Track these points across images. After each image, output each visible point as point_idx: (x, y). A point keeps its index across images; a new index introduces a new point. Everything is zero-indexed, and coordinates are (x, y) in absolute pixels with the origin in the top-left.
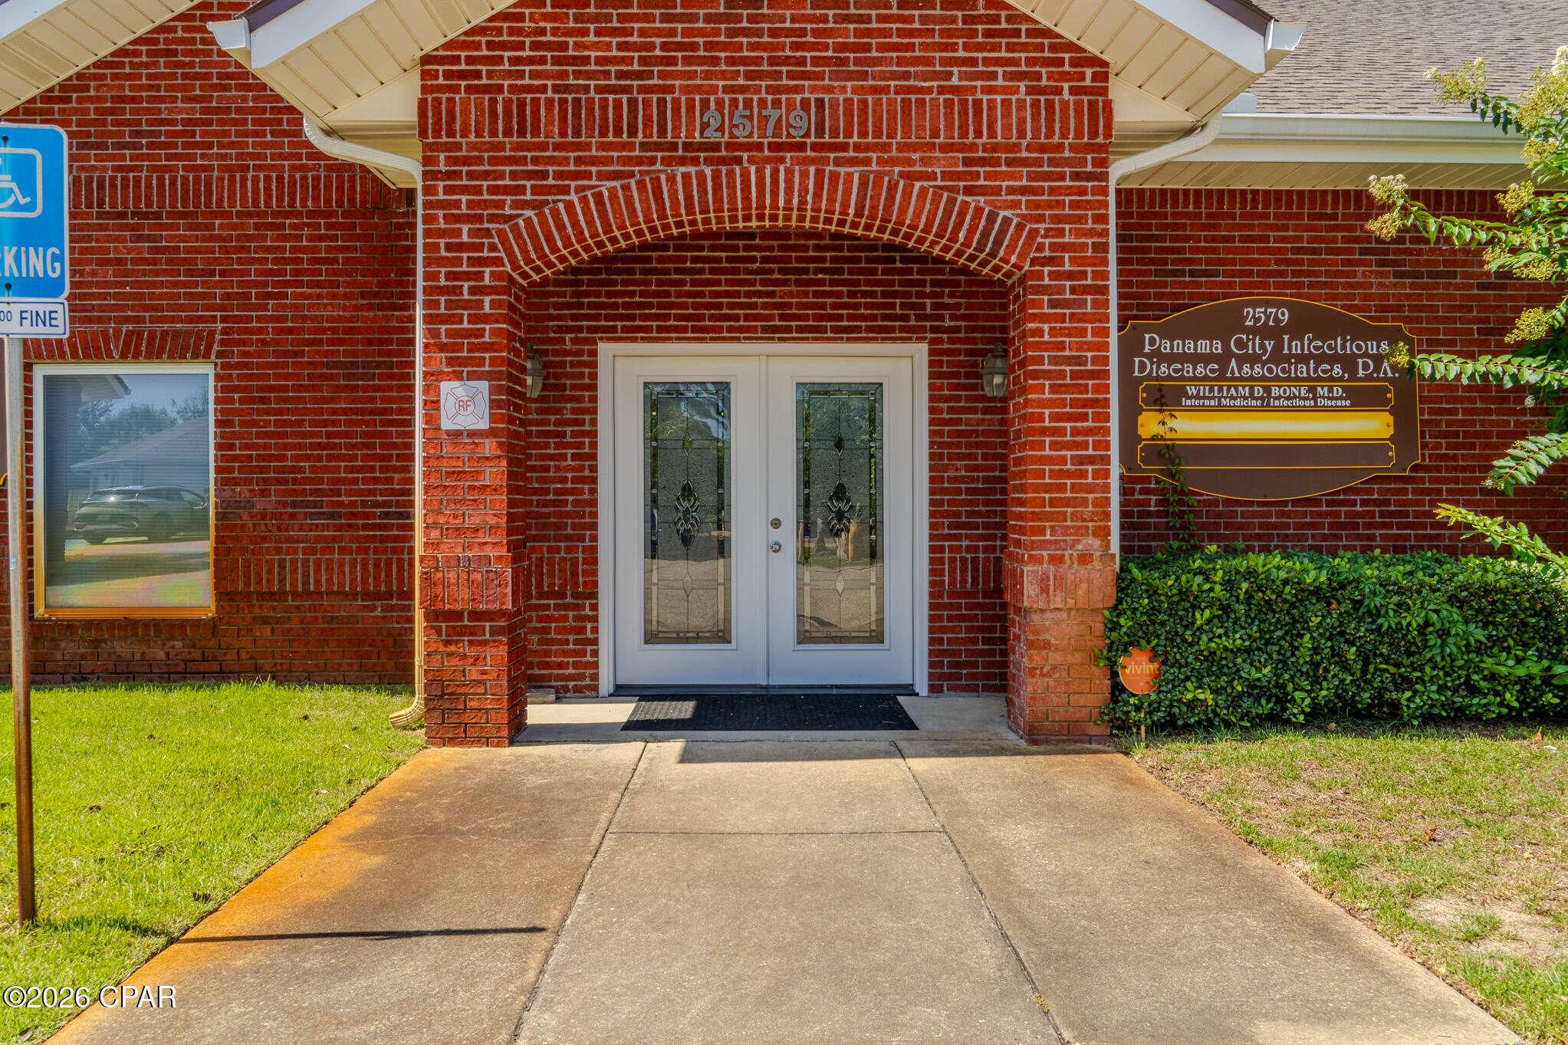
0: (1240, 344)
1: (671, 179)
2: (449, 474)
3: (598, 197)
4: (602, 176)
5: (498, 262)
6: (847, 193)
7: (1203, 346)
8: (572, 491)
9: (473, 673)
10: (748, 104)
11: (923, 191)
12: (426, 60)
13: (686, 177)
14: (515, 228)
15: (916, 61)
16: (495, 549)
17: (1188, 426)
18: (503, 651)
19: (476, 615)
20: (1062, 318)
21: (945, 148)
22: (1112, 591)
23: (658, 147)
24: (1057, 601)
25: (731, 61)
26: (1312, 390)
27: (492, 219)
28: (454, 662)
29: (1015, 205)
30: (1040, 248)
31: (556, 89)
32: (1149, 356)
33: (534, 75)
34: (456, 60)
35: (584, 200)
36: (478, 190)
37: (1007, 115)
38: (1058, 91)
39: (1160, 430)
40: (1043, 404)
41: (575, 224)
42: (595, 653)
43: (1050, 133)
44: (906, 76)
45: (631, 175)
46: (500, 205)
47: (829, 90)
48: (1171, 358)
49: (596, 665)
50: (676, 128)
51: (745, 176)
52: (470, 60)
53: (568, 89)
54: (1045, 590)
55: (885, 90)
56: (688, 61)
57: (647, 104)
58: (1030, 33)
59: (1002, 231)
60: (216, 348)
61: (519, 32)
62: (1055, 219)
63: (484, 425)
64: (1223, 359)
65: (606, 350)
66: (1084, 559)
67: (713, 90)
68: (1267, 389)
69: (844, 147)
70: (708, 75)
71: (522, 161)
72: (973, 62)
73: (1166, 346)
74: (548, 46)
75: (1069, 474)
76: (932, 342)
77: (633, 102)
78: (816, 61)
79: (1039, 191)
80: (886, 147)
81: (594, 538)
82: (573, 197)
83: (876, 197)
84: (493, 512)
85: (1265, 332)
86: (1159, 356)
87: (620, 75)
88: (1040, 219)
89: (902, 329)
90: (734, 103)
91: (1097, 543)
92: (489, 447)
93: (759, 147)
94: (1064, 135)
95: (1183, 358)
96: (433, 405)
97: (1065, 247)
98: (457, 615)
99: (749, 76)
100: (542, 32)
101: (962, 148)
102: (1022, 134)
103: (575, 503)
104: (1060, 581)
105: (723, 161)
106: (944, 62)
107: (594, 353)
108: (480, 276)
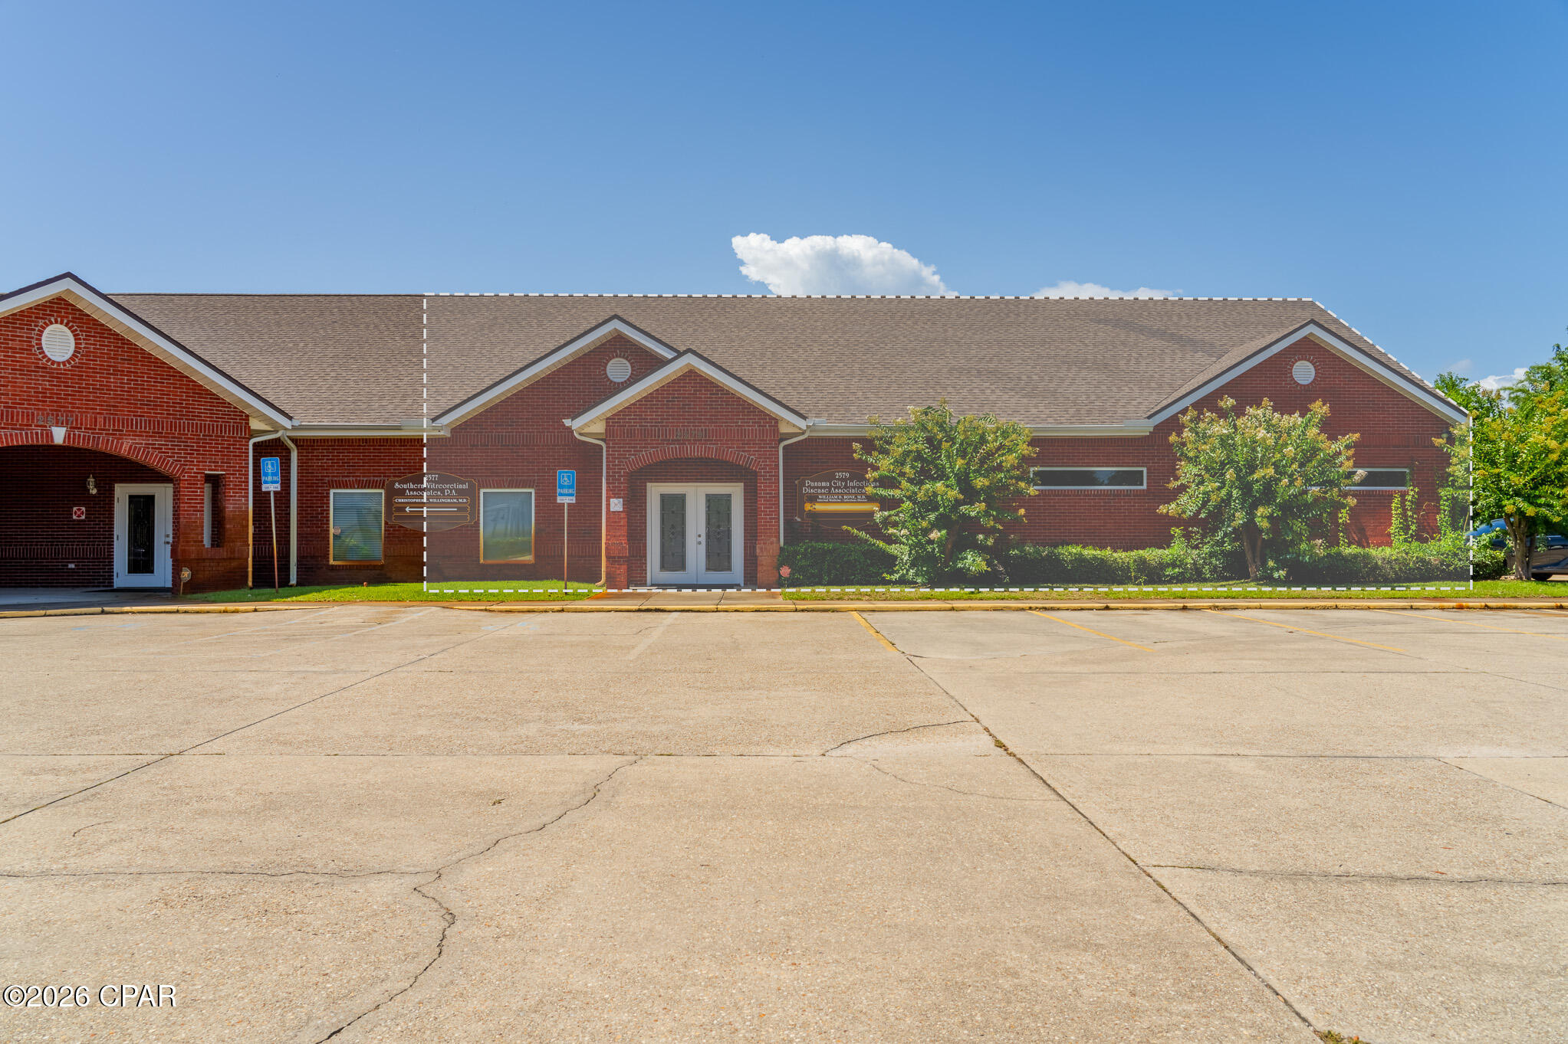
0: (835, 483)
1: (669, 448)
2: (613, 522)
3: (650, 453)
4: (651, 448)
5: (625, 469)
6: (712, 452)
7: (824, 484)
8: (639, 526)
9: (618, 572)
10: (687, 430)
11: (731, 452)
12: (607, 419)
13: (672, 448)
14: (629, 461)
15: (730, 419)
16: (624, 541)
17: (819, 507)
18: (625, 567)
19: (619, 557)
20: (766, 483)
21: (737, 441)
22: (778, 551)
23: (665, 440)
24: (765, 554)
25: (683, 419)
26: (856, 497)
27: (624, 458)
28: (614, 569)
29: (755, 455)
30: (761, 465)
31: (640, 426)
32: (808, 487)
33: (634, 423)
34: (614, 419)
35: (646, 454)
36: (620, 451)
37: (752, 433)
38: (765, 426)
39: (810, 508)
40: (762, 504)
41: (644, 460)
42: (646, 574)
43: (763, 437)
44: (727, 422)
45: (658, 447)
46: (626, 455)
47: (708, 426)
48: (814, 488)
49: (646, 577)
50: (670, 437)
51: (687, 448)
52: (618, 419)
53: (642, 426)
54: (762, 551)
55: (722, 426)
56: (673, 419)
57: (662, 429)
58: (758, 412)
59: (751, 462)
60: (536, 484)
61: (631, 412)
62: (765, 458)
63: (621, 510)
64: (830, 488)
65: (649, 485)
66: (772, 543)
67: (679, 426)
68: (843, 497)
69: (712, 440)
70: (677, 423)
71: (631, 444)
72: (744, 419)
73: (812, 484)
74: (637, 415)
75: (768, 522)
76: (745, 483)
77: (659, 429)
78: (705, 419)
79: (761, 451)
80: (722, 440)
81: (646, 540)
82: (644, 453)
83: (719, 453)
84: (623, 532)
85: (842, 480)
86: (810, 487)
87: (656, 423)
88: (761, 458)
89: (736, 479)
90: (684, 430)
91: (775, 539)
92: (622, 515)
93: (690, 440)
94: (767, 437)
95: (818, 487)
96: (608, 505)
97: (767, 465)
98: (614, 557)
99: (688, 423)
100: (636, 412)
101: (742, 440)
102: (756, 437)
103: (640, 530)
104: (766, 549)
105: (682, 444)
106: (737, 419)
107: (646, 486)
108: (620, 472)
